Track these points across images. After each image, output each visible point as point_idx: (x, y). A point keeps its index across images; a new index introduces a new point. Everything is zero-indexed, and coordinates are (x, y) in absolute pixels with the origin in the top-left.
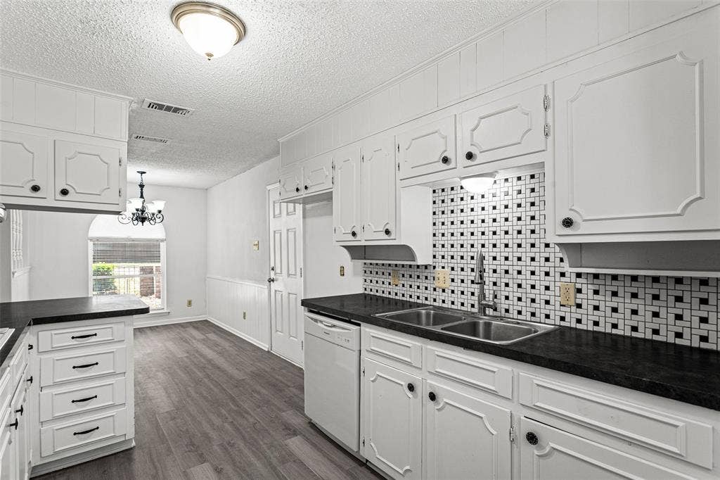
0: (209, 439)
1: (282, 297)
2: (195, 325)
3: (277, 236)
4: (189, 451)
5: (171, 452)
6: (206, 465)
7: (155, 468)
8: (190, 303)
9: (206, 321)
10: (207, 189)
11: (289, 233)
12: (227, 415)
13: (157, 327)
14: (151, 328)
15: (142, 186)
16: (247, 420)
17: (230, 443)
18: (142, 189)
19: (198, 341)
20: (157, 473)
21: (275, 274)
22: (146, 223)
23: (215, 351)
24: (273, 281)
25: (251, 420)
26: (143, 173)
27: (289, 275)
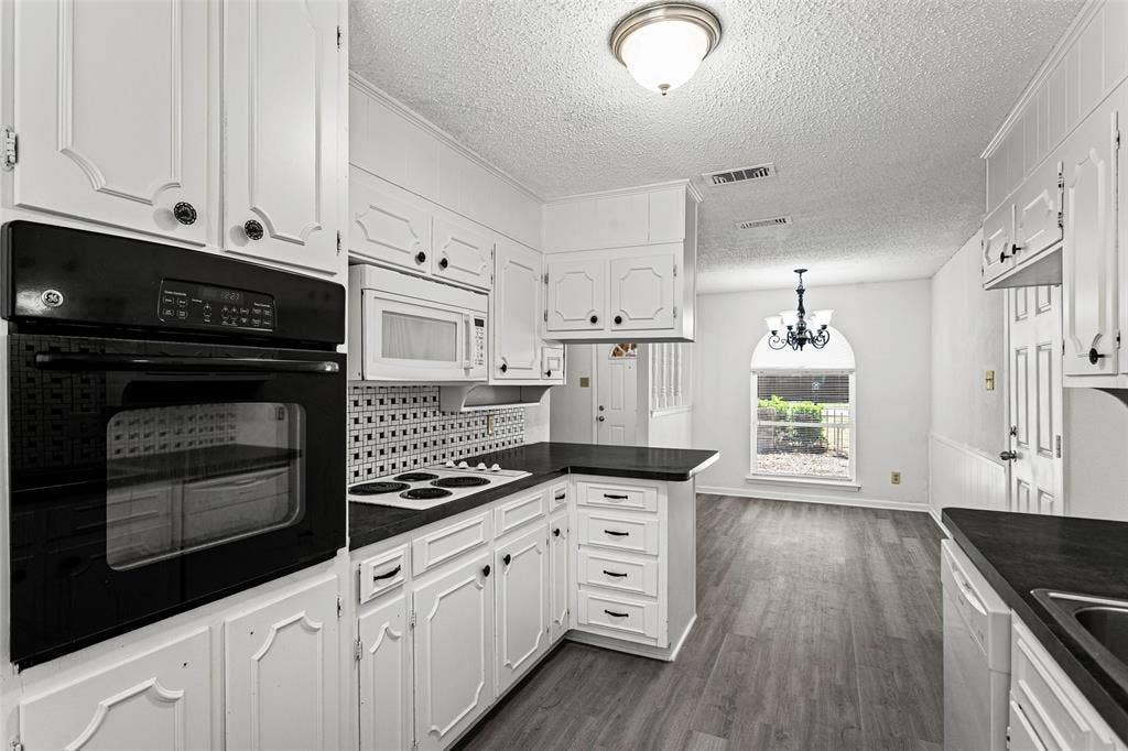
0: (758, 704)
1: (1028, 494)
2: (897, 516)
3: (1021, 359)
4: (720, 707)
5: (700, 693)
6: (722, 741)
7: (668, 703)
8: (896, 478)
9: (927, 513)
10: (930, 278)
11: (1041, 353)
12: (816, 686)
13: (838, 507)
14: (828, 507)
15: (801, 292)
16: (842, 713)
17: (782, 731)
18: (801, 296)
19: (881, 545)
20: (664, 710)
21: (1019, 443)
22: (808, 346)
23: (893, 570)
24: (1014, 457)
25: (849, 717)
26: (801, 272)
27: (1040, 450)
